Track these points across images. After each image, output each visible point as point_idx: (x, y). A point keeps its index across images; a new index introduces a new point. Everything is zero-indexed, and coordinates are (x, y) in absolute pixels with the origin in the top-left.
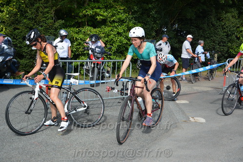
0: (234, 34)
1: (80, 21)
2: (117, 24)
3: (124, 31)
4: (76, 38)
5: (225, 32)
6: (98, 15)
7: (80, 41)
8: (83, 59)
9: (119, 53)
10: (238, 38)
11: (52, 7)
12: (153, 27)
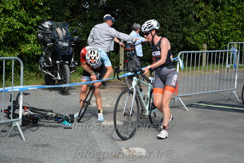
0: (192, 13)
5: (178, 10)
9: (9, 45)
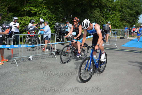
0: (99, 20)
1: (22, 13)
2: (42, 15)
3: (46, 19)
4: (20, 22)
5: (95, 19)
6: (32, 10)
7: (23, 24)
8: (25, 34)
11: (6, 6)
12: (60, 17)
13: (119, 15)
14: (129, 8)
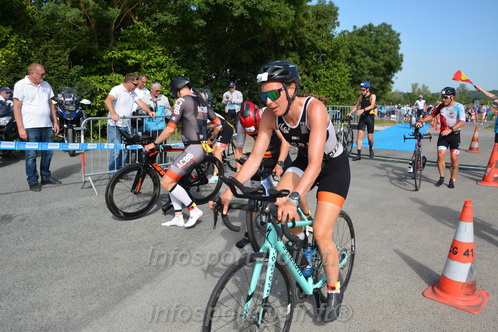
1: (104, 66)
2: (155, 70)
3: (164, 79)
4: (100, 89)
6: (129, 58)
10: (302, 88)
11: (65, 49)
13: (347, 70)
14: (369, 54)
